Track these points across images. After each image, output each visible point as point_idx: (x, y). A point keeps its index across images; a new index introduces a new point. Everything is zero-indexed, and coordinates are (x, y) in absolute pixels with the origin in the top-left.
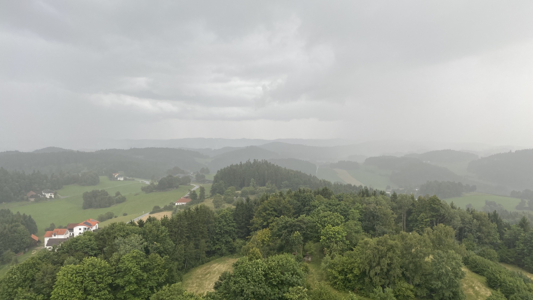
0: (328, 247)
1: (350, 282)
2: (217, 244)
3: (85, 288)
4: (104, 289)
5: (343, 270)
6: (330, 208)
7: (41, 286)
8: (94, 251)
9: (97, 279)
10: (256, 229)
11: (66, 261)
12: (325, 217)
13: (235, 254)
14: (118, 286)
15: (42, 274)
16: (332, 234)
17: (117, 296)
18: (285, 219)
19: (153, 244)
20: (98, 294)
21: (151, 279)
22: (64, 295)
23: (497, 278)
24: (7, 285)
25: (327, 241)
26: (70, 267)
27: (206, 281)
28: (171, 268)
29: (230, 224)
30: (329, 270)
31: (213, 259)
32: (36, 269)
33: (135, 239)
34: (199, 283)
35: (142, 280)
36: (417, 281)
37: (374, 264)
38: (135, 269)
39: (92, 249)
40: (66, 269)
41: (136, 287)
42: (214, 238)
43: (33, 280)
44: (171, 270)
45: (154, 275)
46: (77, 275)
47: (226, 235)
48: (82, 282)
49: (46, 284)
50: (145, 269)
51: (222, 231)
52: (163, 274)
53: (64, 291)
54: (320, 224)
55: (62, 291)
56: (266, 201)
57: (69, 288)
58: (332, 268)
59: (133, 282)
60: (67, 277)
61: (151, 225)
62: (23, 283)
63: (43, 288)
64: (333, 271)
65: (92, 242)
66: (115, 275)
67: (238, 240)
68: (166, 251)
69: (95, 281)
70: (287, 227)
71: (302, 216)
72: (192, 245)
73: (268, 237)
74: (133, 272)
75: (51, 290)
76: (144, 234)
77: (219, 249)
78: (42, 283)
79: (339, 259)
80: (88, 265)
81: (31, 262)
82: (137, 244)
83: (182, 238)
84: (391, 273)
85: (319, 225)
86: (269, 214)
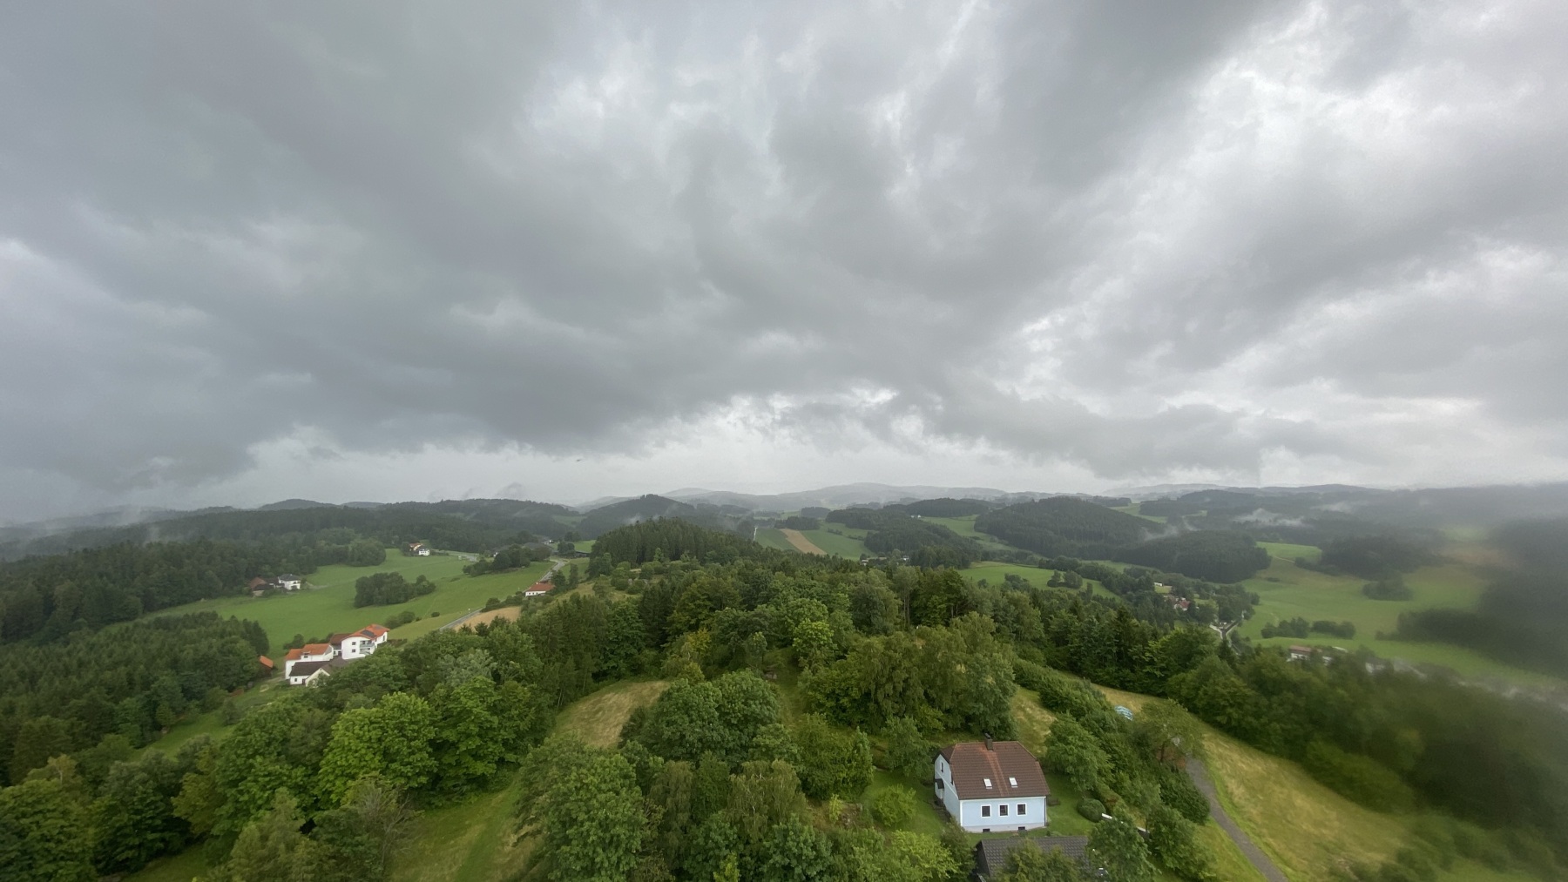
0: (806, 656)
1: (844, 711)
2: (610, 659)
3: (385, 752)
4: (420, 750)
5: (833, 692)
6: (800, 592)
7: (301, 750)
8: (399, 683)
9: (409, 733)
10: (679, 632)
11: (348, 703)
12: (798, 607)
13: (642, 676)
14: (446, 742)
15: (303, 728)
16: (811, 634)
17: (443, 760)
18: (731, 613)
19: (508, 664)
20: (411, 760)
21: (506, 727)
22: (346, 764)
23: (1056, 691)
24: (236, 753)
25: (804, 646)
26: (358, 712)
27: (598, 725)
28: (540, 705)
29: (633, 625)
30: (810, 693)
31: (603, 686)
32: (291, 720)
33: (477, 657)
34: (586, 729)
35: (491, 728)
36: (947, 705)
37: (884, 680)
38: (478, 710)
39: (396, 679)
40: (349, 717)
41: (478, 742)
42: (605, 649)
43: (285, 741)
44: (540, 709)
45: (511, 719)
46: (371, 728)
47: (626, 644)
48: (380, 740)
49: (311, 747)
50: (494, 709)
51: (620, 637)
52: (526, 716)
53: (346, 757)
54: (791, 618)
55: (341, 758)
56: (694, 585)
57: (356, 751)
58: (815, 690)
59: (474, 733)
60: (353, 733)
61: (502, 632)
62: (267, 748)
63: (307, 754)
64: (817, 694)
65: (396, 666)
66: (440, 724)
67: (647, 651)
68: (530, 677)
69: (403, 736)
70: (736, 626)
71: (760, 608)
72: (571, 662)
73: (707, 643)
74: (475, 716)
75: (320, 757)
76: (490, 647)
77: (613, 667)
78: (303, 744)
79: (825, 674)
80: (392, 709)
81: (281, 708)
82: (479, 667)
83: (553, 651)
84: (908, 693)
85: (789, 620)
86: (699, 606)
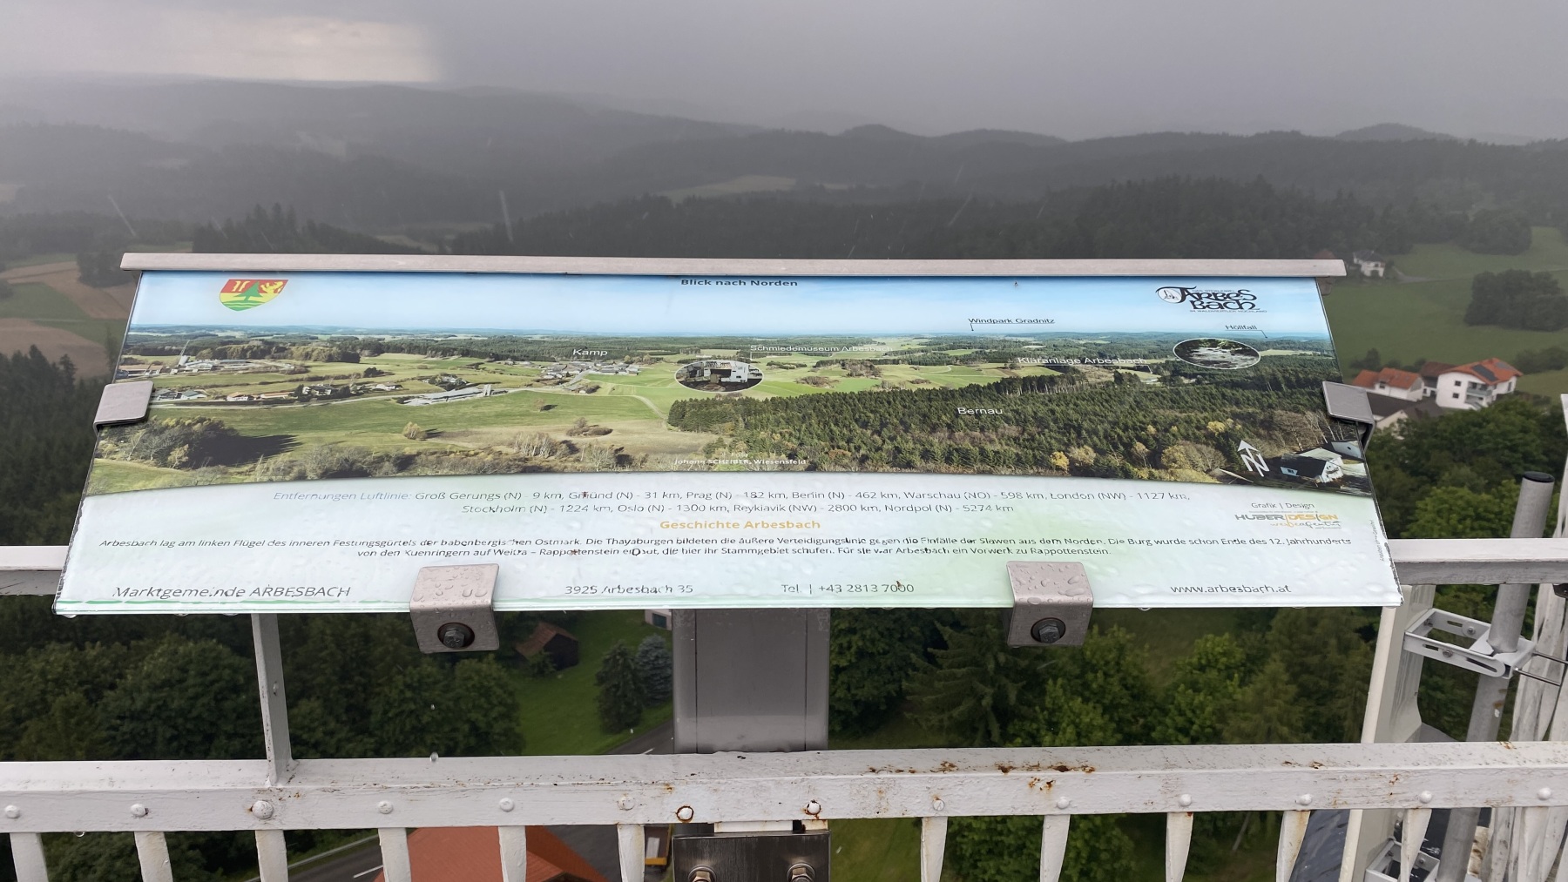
11: (1447, 474)
26: (1460, 494)
40: (1445, 497)
46: (1476, 525)
60: (1448, 522)
65: (1529, 437)
